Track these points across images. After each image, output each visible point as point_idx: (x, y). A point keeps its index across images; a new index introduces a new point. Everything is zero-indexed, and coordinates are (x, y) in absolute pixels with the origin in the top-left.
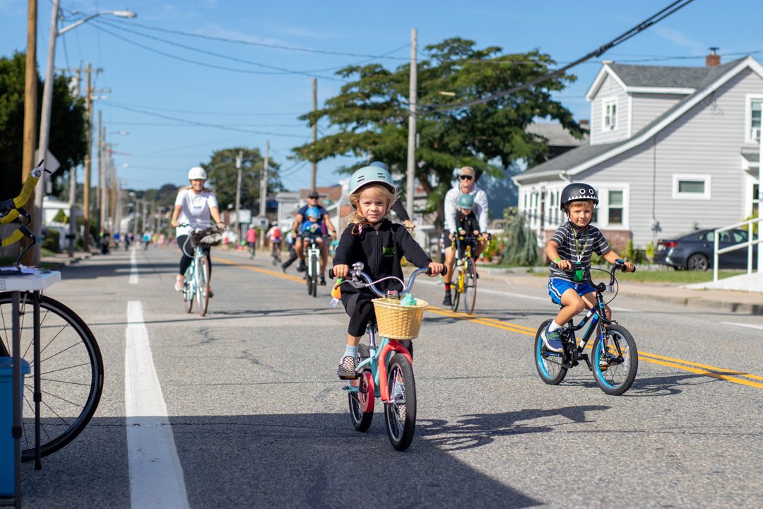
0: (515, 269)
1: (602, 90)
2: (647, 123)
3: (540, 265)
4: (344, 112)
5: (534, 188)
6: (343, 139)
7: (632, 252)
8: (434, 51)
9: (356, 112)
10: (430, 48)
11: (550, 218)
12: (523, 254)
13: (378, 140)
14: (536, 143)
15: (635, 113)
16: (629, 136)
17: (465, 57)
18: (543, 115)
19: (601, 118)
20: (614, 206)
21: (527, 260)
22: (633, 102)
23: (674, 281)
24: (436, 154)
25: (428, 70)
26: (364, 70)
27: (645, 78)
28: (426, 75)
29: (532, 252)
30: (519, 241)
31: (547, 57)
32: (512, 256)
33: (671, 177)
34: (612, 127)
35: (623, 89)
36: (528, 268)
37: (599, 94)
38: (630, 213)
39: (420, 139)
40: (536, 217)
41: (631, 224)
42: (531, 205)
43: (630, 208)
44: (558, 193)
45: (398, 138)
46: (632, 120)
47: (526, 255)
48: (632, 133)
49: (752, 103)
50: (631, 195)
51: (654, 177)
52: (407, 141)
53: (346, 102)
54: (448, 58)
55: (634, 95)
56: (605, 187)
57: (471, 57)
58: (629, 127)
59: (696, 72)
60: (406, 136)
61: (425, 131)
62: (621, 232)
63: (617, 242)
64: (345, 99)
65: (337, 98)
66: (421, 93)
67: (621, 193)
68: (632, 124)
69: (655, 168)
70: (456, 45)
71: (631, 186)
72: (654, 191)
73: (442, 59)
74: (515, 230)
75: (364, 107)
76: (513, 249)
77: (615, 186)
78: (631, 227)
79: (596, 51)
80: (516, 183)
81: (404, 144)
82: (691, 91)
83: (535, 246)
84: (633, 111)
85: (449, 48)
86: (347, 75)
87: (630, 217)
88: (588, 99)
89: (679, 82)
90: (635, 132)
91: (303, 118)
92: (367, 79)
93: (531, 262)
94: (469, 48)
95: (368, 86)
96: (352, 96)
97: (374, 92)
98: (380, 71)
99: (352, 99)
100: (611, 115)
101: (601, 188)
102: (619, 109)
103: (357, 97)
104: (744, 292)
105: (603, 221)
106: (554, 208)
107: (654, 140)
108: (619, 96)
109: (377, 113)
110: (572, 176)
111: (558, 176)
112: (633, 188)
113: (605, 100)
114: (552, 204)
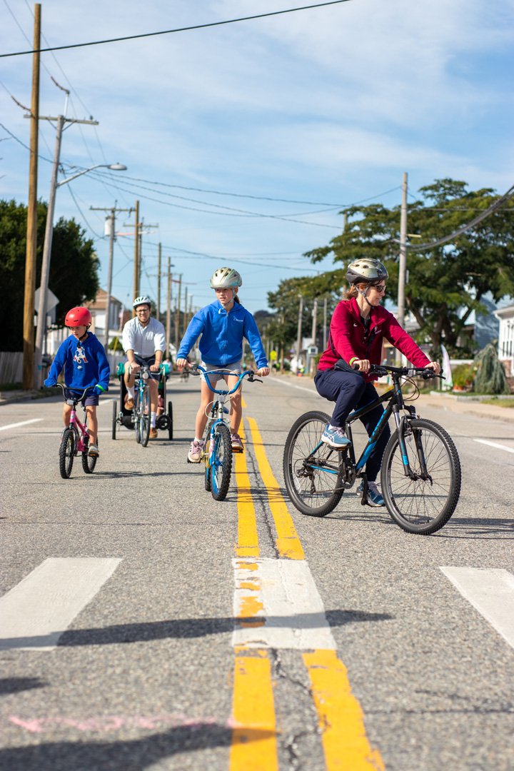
0: (481, 397)
3: (506, 394)
4: (344, 249)
5: (509, 322)
6: (336, 275)
8: (429, 192)
9: (355, 250)
10: (425, 189)
12: (490, 383)
17: (458, 197)
21: (494, 389)
24: (423, 289)
26: (366, 209)
28: (422, 215)
29: (499, 381)
30: (488, 371)
32: (482, 384)
36: (493, 396)
39: (410, 274)
42: (508, 338)
47: (493, 385)
52: (398, 277)
53: (349, 240)
54: (444, 198)
57: (463, 197)
60: (398, 273)
61: (418, 268)
64: (347, 237)
65: (339, 237)
66: (412, 229)
70: (447, 186)
73: (438, 199)
74: (485, 360)
75: (368, 244)
76: (483, 378)
80: (496, 316)
81: (395, 279)
83: (503, 376)
85: (442, 189)
86: (351, 215)
91: (308, 254)
92: (370, 218)
93: (498, 390)
94: (461, 189)
95: (370, 224)
96: (354, 234)
97: (379, 230)
98: (381, 211)
99: (355, 237)
103: (360, 235)
109: (376, 250)
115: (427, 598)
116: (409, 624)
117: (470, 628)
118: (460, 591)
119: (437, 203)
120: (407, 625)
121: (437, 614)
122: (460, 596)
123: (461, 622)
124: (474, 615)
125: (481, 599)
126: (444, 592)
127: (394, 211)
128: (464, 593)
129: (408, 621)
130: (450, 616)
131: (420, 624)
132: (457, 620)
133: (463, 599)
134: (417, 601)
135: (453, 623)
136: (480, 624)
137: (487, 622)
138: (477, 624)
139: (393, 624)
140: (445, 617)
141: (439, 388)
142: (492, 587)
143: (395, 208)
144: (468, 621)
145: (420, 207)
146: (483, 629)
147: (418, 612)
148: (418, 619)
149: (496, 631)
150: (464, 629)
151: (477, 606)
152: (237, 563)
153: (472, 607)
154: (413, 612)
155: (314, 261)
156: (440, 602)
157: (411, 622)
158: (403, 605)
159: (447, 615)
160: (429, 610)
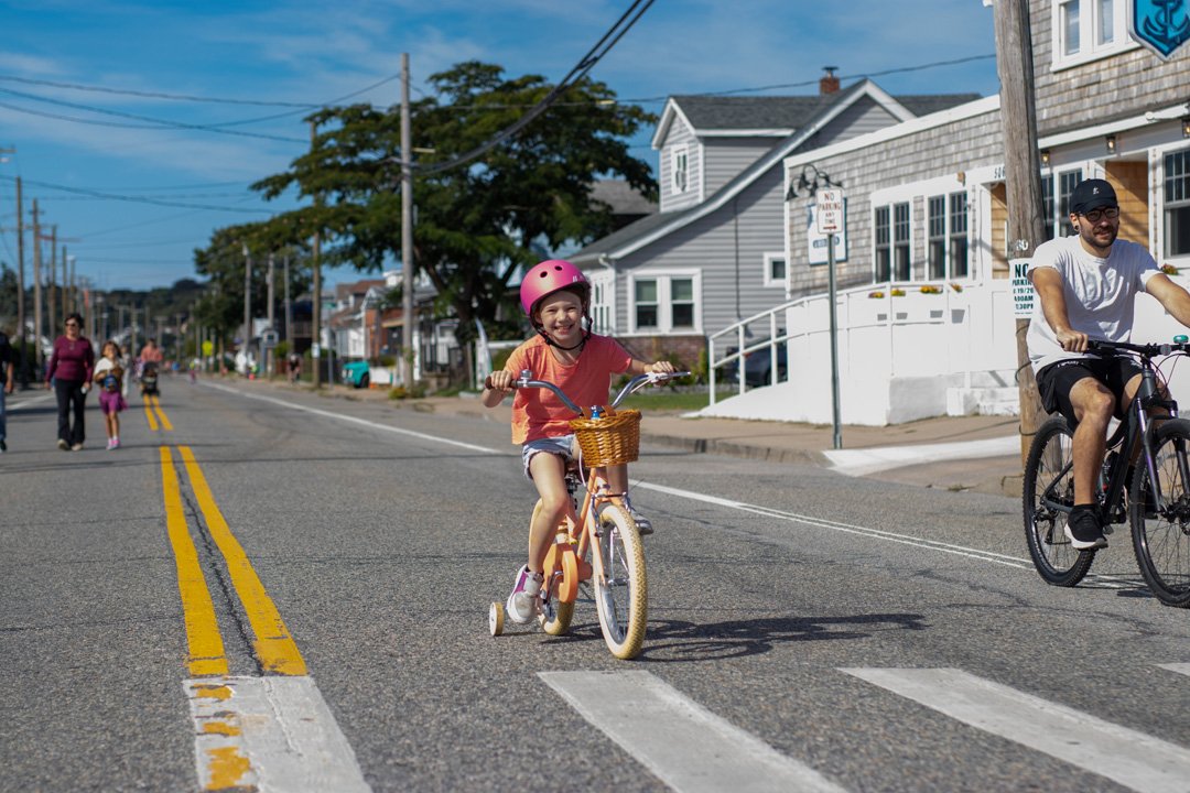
1: (672, 133)
2: (728, 180)
4: (315, 177)
6: (305, 217)
8: (444, 83)
9: (333, 175)
10: (437, 77)
13: (358, 216)
14: (592, 212)
15: (708, 167)
16: (701, 200)
17: (489, 89)
18: (603, 170)
19: (670, 174)
20: (679, 302)
22: (705, 151)
24: (443, 232)
26: (345, 113)
27: (723, 117)
28: (428, 122)
33: (762, 257)
34: (683, 189)
35: (690, 135)
37: (669, 140)
38: (704, 310)
39: (419, 211)
41: (707, 326)
43: (703, 304)
44: (603, 286)
45: (389, 212)
46: (705, 177)
48: (705, 196)
50: (703, 284)
51: (737, 257)
52: (400, 216)
53: (320, 161)
54: (466, 92)
55: (707, 141)
56: (667, 275)
57: (497, 89)
58: (701, 187)
59: (801, 104)
60: (400, 210)
61: (432, 201)
62: (690, 339)
63: (686, 352)
64: (318, 156)
65: (305, 157)
67: (689, 282)
68: (705, 183)
69: (737, 245)
70: (473, 72)
71: (703, 271)
72: (738, 277)
73: (458, 94)
75: (351, 167)
77: (682, 272)
78: (705, 330)
81: (397, 220)
82: (787, 132)
84: (705, 164)
85: (464, 77)
86: (322, 122)
87: (704, 317)
88: (654, 148)
89: (772, 119)
90: (710, 193)
91: (257, 186)
92: (352, 126)
94: (494, 77)
95: (353, 135)
96: (329, 152)
97: (364, 144)
98: (368, 115)
99: (330, 156)
100: (681, 169)
101: (660, 275)
102: (691, 160)
103: (338, 154)
104: (732, 419)
105: (665, 325)
106: (599, 307)
107: (735, 205)
108: (689, 142)
109: (364, 176)
110: (617, 260)
111: (597, 260)
112: (706, 274)
113: (674, 148)
114: (597, 301)
115: (529, 730)
116: (510, 779)
117: (617, 779)
118: (581, 712)
120: (507, 781)
121: (553, 758)
122: (584, 723)
123: (597, 770)
124: (616, 755)
125: (621, 725)
126: (556, 716)
127: (388, 114)
128: (589, 716)
129: (507, 774)
130: (576, 760)
131: (529, 779)
132: (589, 766)
133: (591, 728)
134: (514, 737)
135: (585, 772)
136: (631, 771)
137: (642, 767)
138: (626, 772)
139: (482, 782)
140: (569, 763)
141: (472, 387)
142: (634, 702)
143: (390, 109)
144: (609, 767)
145: (432, 107)
146: (639, 779)
147: (520, 756)
148: (523, 769)
149: (661, 782)
150: (605, 781)
151: (617, 738)
152: (192, 688)
153: (609, 740)
154: (511, 757)
155: (269, 197)
156: (553, 735)
157: (512, 775)
158: (491, 746)
159: (571, 759)
160: (538, 752)
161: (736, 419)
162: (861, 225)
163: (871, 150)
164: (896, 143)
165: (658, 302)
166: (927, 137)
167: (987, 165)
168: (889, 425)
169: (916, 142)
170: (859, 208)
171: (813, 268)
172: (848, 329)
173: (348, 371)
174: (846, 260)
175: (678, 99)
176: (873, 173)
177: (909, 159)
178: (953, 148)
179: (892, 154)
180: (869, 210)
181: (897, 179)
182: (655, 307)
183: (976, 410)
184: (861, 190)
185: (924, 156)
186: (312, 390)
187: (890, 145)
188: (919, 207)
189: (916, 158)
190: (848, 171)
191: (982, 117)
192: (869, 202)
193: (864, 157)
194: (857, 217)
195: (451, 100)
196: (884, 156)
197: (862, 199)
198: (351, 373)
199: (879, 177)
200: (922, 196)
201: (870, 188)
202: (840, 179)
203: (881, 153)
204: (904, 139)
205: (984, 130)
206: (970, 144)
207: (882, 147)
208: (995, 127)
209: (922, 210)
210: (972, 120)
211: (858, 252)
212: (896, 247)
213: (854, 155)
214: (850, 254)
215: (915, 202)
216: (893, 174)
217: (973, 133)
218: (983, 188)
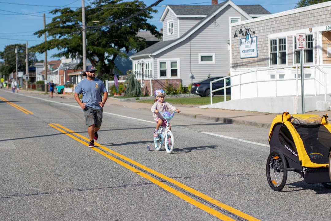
0: (131, 99)
1: (167, 16)
2: (187, 31)
3: (142, 96)
4: (54, 30)
5: (138, 62)
6: (52, 42)
7: (182, 88)
9: (59, 29)
11: (146, 75)
13: (69, 42)
15: (181, 27)
16: (179, 37)
17: (106, 3)
19: (167, 29)
20: (173, 68)
21: (136, 94)
22: (180, 22)
23: (195, 104)
24: (95, 47)
25: (91, 10)
26: (62, 11)
27: (185, 11)
28: (90, 13)
29: (138, 90)
30: (132, 86)
31: (142, 3)
32: (130, 92)
33: (198, 55)
34: (172, 33)
35: (175, 17)
36: (136, 98)
37: (165, 19)
38: (181, 71)
39: (88, 41)
40: (140, 75)
41: (181, 76)
42: (138, 69)
43: (180, 69)
44: (149, 64)
45: (78, 41)
46: (180, 30)
47: (135, 92)
48: (180, 36)
49: (232, 20)
50: (180, 63)
51: (190, 55)
52: (82, 42)
53: (55, 25)
54: (100, 4)
55: (181, 19)
56: (169, 60)
57: (110, 3)
58: (179, 33)
59: (207, 8)
60: (82, 40)
61: (91, 37)
62: (177, 80)
63: (175, 84)
64: (54, 24)
66: (87, 20)
67: (176, 62)
69: (190, 51)
71: (180, 59)
72: (191, 61)
74: (130, 81)
75: (63, 27)
76: (130, 89)
77: (174, 60)
79: (155, 3)
80: (131, 59)
81: (81, 43)
82: (205, 16)
83: (139, 88)
86: (55, 13)
87: (181, 73)
88: (161, 21)
89: (200, 12)
90: (181, 35)
91: (36, 34)
92: (64, 14)
93: (138, 95)
95: (64, 18)
96: (57, 23)
97: (67, 20)
98: (69, 11)
99: (58, 24)
100: (171, 28)
101: (167, 60)
102: (174, 25)
103: (60, 23)
104: (223, 109)
105: (169, 76)
106: (147, 70)
107: (190, 39)
108: (174, 19)
109: (69, 30)
110: (154, 56)
111: (148, 56)
112: (181, 60)
113: (168, 21)
114: (147, 68)
119: (96, 6)
127: (76, 11)
143: (78, 9)
155: (39, 37)
161: (224, 109)
162: (264, 45)
163: (268, 21)
164: (279, 18)
165: (167, 69)
166: (294, 16)
167: (322, 25)
168: (297, 114)
169: (289, 18)
170: (263, 40)
171: (242, 59)
172: (276, 81)
173: (56, 89)
174: (257, 57)
175: (170, 6)
176: (269, 28)
177: (287, 23)
178: (306, 20)
179: (278, 22)
180: (268, 41)
181: (280, 30)
182: (166, 70)
183: (329, 109)
184: (264, 34)
185: (292, 22)
186: (45, 94)
187: (276, 19)
188: (290, 39)
189: (289, 23)
190: (257, 28)
191: (320, 9)
192: (268, 38)
193: (265, 23)
194: (262, 43)
195: (95, 6)
196: (274, 23)
197: (264, 37)
198: (57, 89)
199: (272, 29)
200: (292, 36)
201: (267, 33)
202: (254, 30)
203: (273, 21)
204: (283, 17)
205: (320, 13)
206: (314, 18)
207: (273, 20)
208: (326, 13)
209: (292, 40)
210: (315, 10)
211: (262, 54)
212: (279, 53)
213: (261, 22)
214: (258, 55)
215: (288, 38)
216: (278, 28)
217: (315, 15)
218: (320, 33)
